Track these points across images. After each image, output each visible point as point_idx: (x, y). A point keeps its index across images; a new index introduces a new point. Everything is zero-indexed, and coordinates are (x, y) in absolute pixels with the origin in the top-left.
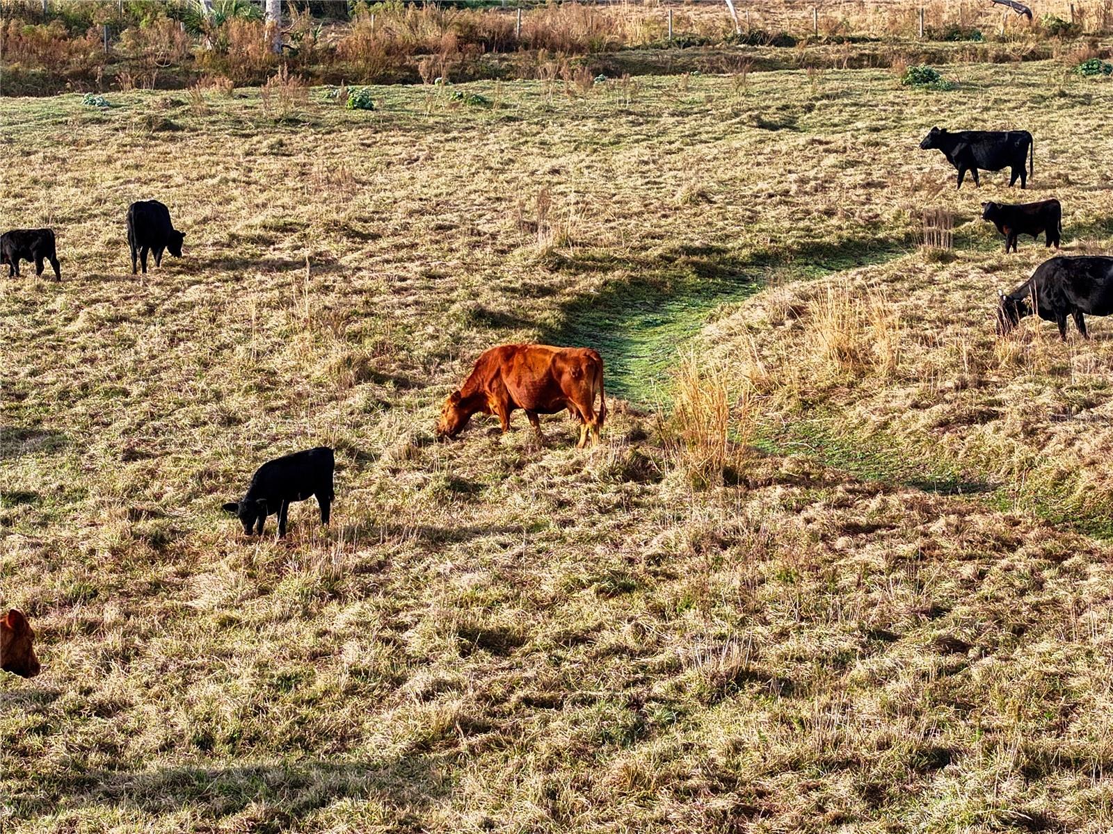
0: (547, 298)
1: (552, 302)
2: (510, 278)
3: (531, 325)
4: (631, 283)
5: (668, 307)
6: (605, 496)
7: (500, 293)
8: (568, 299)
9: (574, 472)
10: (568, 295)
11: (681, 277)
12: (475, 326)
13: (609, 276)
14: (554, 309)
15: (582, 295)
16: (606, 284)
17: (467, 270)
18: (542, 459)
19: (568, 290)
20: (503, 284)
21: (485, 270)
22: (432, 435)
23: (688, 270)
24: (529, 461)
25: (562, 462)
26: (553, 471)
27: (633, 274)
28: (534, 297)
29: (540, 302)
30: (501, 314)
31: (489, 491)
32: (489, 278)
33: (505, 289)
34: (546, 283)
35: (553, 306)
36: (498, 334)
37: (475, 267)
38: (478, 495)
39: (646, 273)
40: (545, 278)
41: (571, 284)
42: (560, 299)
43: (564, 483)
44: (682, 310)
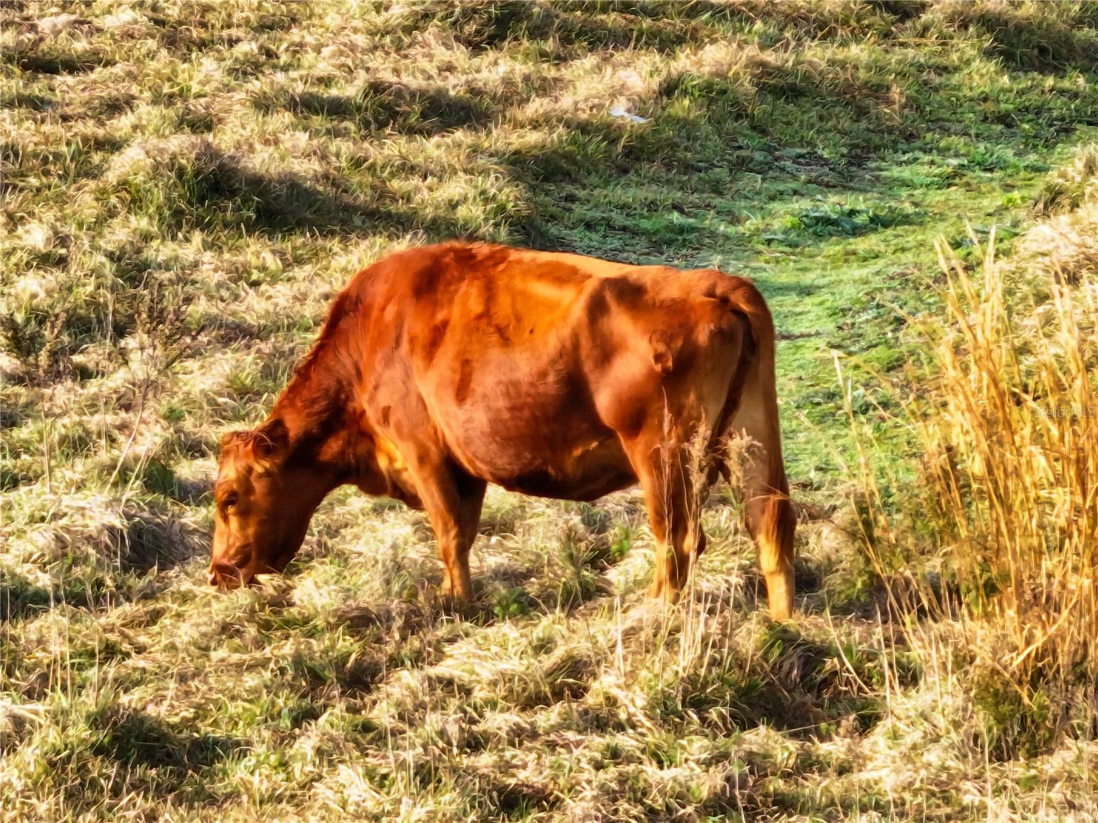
0: (459, 135)
1: (475, 150)
2: (323, 67)
3: (401, 224)
4: (762, 88)
5: (896, 172)
6: (668, 774)
7: (288, 117)
8: (533, 137)
9: (558, 695)
10: (535, 125)
11: (943, 70)
12: (200, 224)
13: (684, 62)
14: (485, 172)
15: (584, 128)
16: (670, 89)
17: (171, 42)
18: (440, 655)
19: (536, 106)
20: (300, 88)
21: (232, 42)
22: (44, 581)
23: (966, 46)
24: (395, 662)
25: (514, 665)
26: (479, 695)
27: (770, 57)
28: (411, 131)
29: (433, 148)
30: (293, 184)
31: (250, 761)
32: (247, 69)
33: (306, 106)
34: (454, 86)
35: (481, 161)
36: (281, 254)
37: (196, 33)
38: (211, 776)
39: (816, 54)
40: (450, 68)
41: (545, 88)
42: (503, 138)
43: (519, 736)
44: (947, 181)
